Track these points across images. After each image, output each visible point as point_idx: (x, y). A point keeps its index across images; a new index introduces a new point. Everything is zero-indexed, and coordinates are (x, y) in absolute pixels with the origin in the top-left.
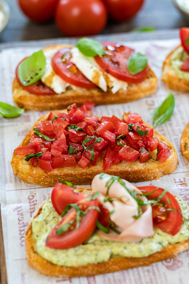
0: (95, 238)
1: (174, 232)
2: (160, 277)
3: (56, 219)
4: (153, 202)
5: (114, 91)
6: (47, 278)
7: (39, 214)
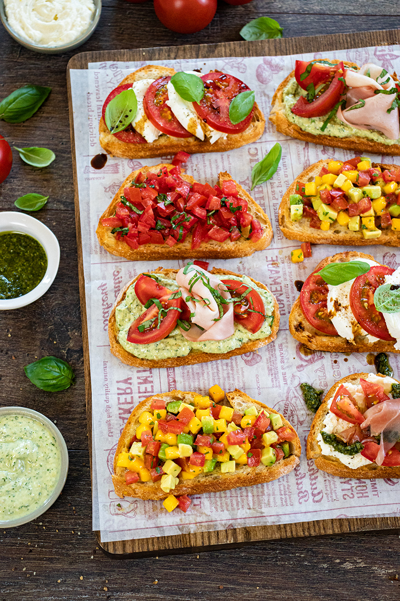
0: (177, 332)
1: (254, 331)
2: (237, 372)
3: (140, 307)
4: (236, 299)
5: (212, 141)
6: (128, 367)
7: (123, 299)
